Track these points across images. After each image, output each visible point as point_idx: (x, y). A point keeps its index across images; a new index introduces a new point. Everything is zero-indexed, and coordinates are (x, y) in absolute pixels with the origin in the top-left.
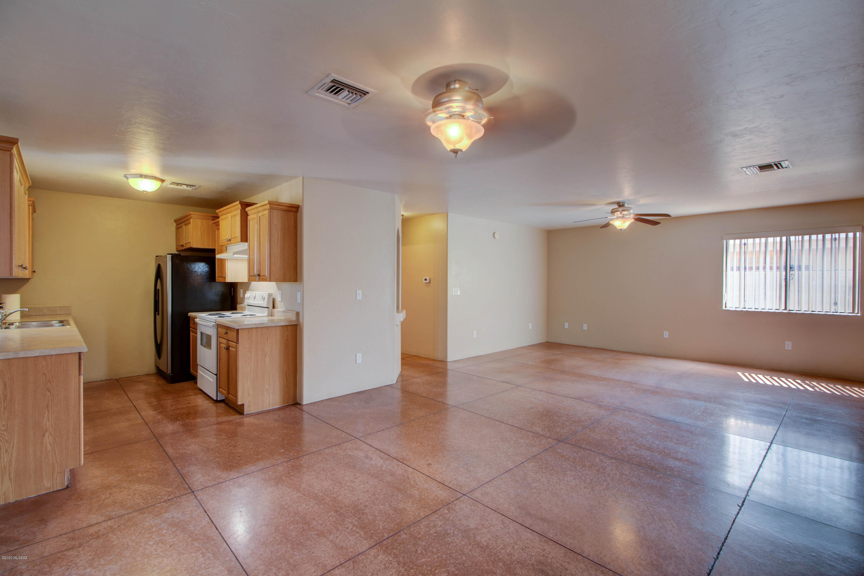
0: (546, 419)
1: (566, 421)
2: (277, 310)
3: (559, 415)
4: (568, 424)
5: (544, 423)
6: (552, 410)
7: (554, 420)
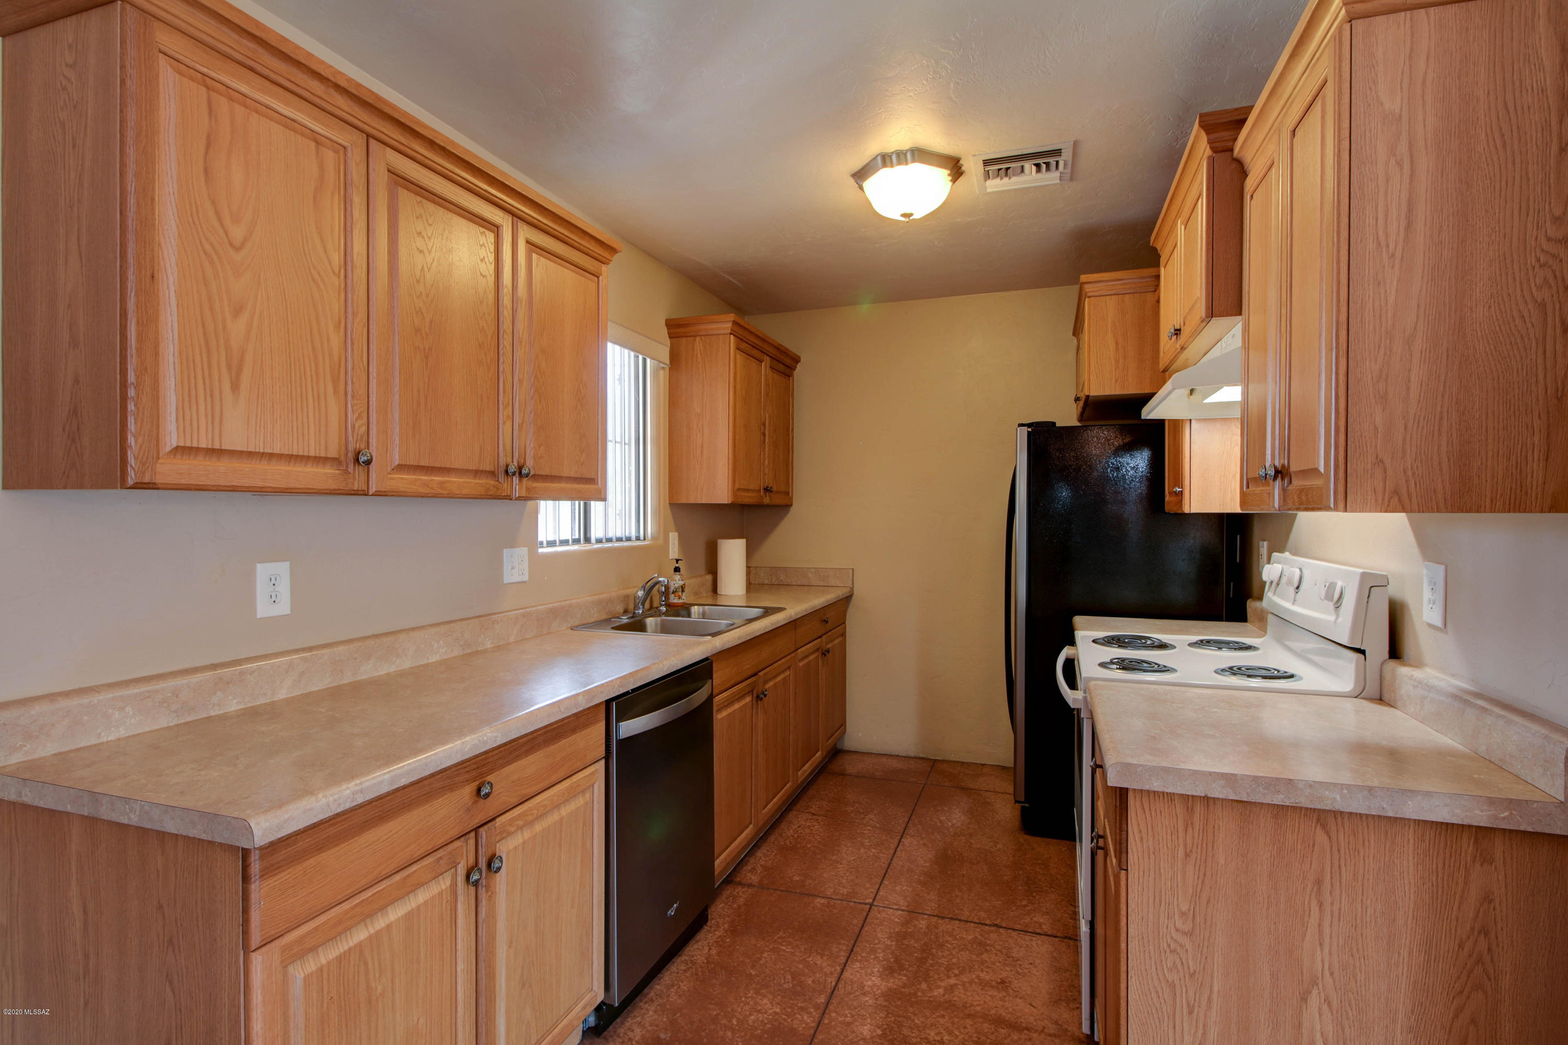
2: (1417, 674)
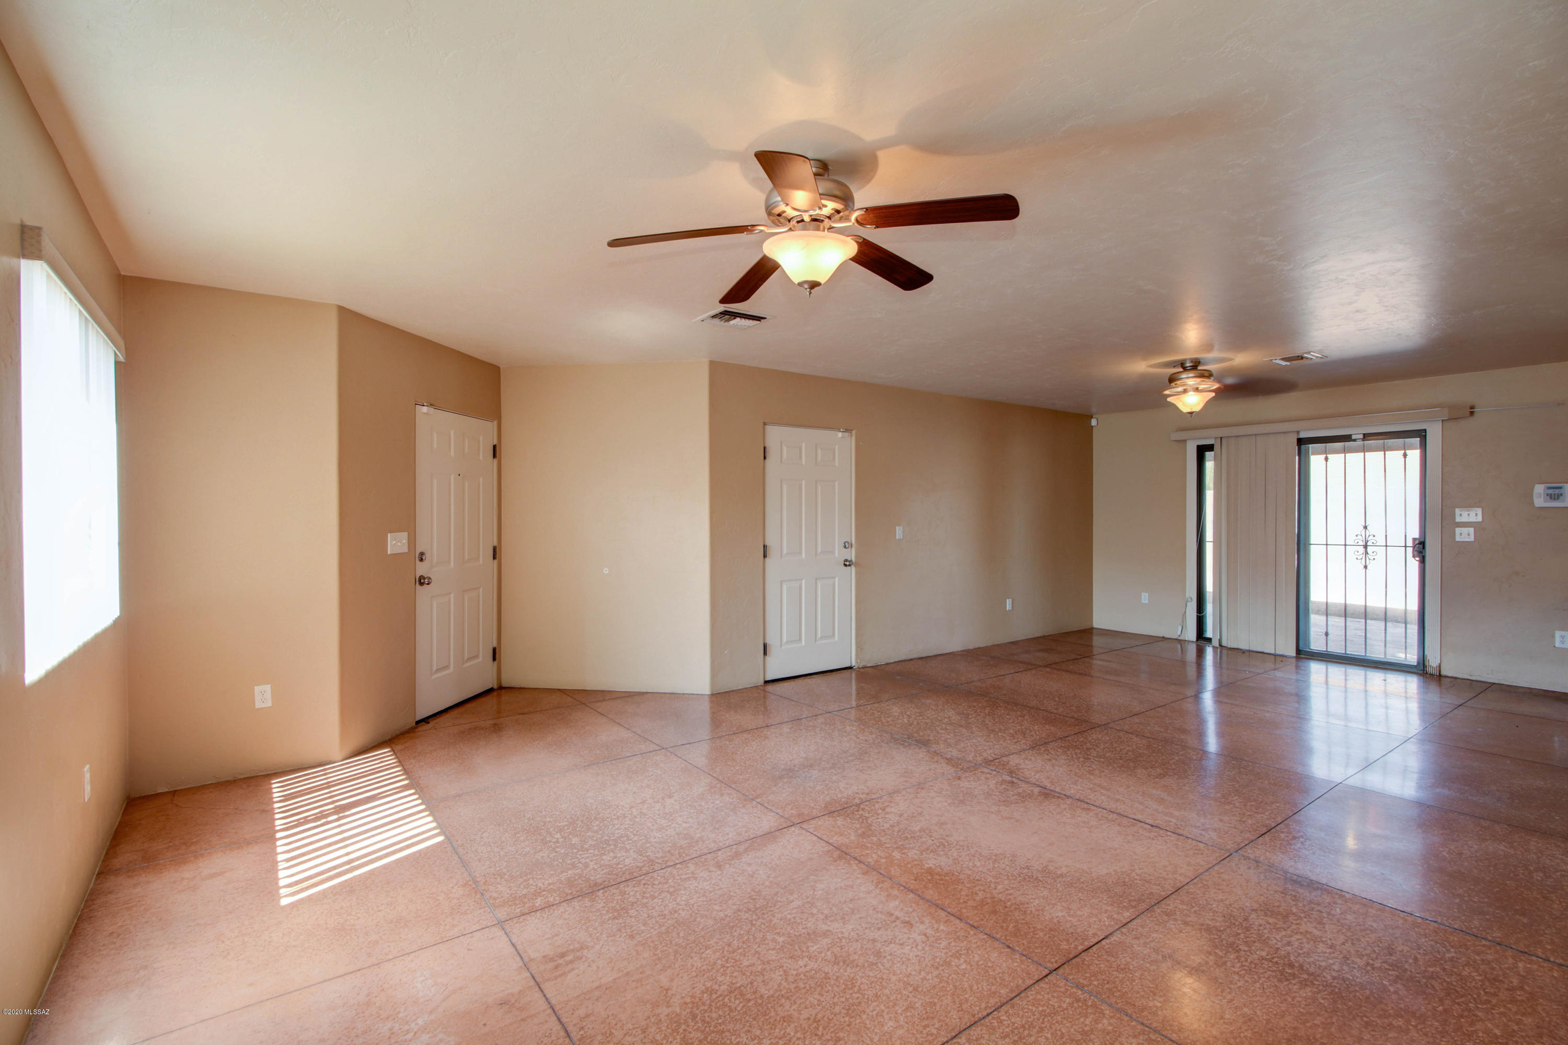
0: (1127, 754)
1: (1091, 749)
3: (1103, 760)
4: (1088, 744)
5: (1130, 748)
6: (1118, 769)
7: (1113, 751)
